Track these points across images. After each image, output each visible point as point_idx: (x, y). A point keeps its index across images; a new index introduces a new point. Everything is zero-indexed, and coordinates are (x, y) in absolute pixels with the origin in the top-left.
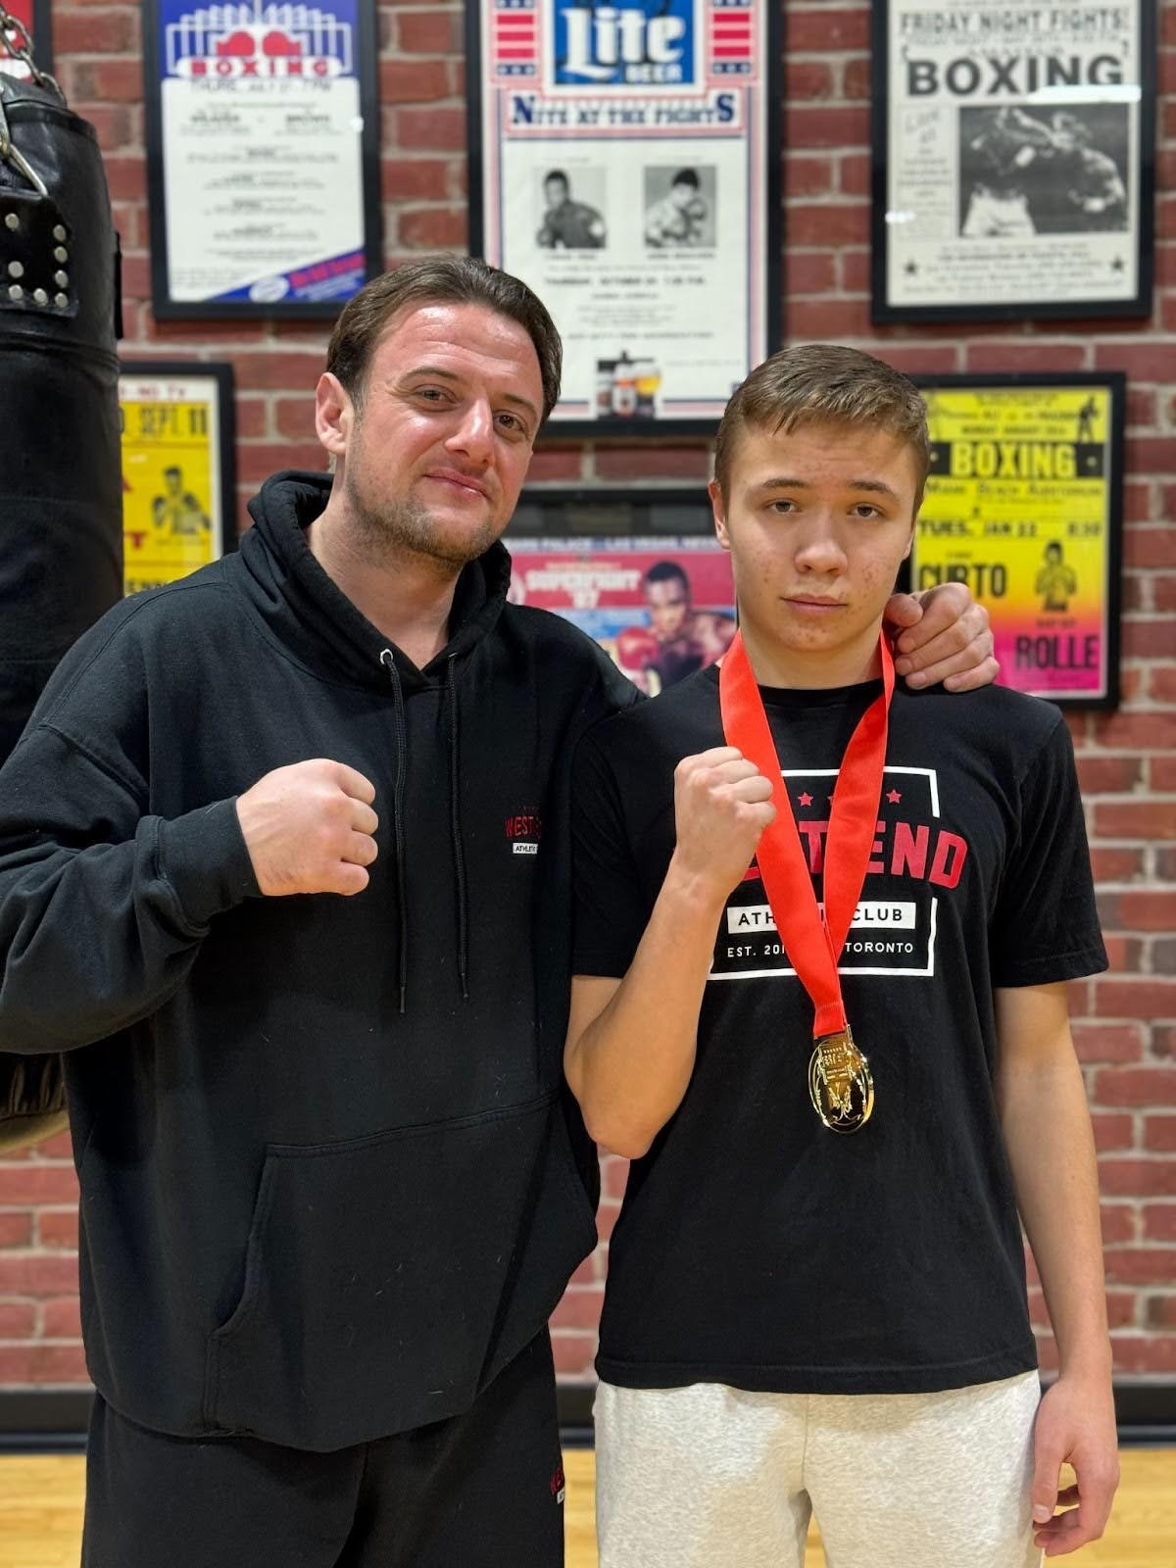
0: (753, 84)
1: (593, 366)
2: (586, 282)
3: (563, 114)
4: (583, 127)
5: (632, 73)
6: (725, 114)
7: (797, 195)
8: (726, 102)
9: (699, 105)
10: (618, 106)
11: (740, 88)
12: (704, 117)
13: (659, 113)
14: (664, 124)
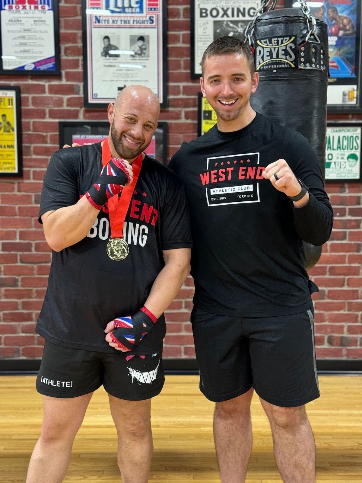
0: (159, 14)
1: (117, 89)
2: (114, 66)
3: (108, 21)
4: (113, 24)
5: (127, 10)
6: (151, 22)
7: (171, 44)
8: (152, 18)
9: (144, 19)
10: (123, 19)
11: (155, 14)
12: (146, 22)
13: (134, 21)
14: (135, 24)
